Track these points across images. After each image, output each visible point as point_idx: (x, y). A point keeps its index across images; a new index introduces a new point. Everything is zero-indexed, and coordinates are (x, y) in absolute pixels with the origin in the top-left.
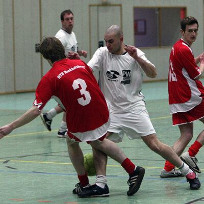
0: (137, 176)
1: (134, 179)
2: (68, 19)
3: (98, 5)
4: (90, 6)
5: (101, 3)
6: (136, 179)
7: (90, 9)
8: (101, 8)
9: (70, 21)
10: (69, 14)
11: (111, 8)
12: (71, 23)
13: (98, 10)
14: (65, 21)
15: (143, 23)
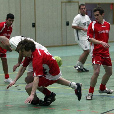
0: (51, 98)
1: (49, 99)
2: (82, 9)
3: (66, 2)
4: (62, 2)
5: (67, 1)
6: (50, 100)
7: (61, 4)
8: (68, 4)
9: (84, 9)
10: (83, 6)
11: (73, 4)
12: (84, 11)
13: (66, 5)
14: (81, 10)
15: (90, 11)
